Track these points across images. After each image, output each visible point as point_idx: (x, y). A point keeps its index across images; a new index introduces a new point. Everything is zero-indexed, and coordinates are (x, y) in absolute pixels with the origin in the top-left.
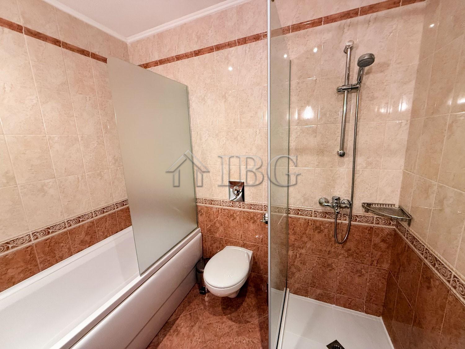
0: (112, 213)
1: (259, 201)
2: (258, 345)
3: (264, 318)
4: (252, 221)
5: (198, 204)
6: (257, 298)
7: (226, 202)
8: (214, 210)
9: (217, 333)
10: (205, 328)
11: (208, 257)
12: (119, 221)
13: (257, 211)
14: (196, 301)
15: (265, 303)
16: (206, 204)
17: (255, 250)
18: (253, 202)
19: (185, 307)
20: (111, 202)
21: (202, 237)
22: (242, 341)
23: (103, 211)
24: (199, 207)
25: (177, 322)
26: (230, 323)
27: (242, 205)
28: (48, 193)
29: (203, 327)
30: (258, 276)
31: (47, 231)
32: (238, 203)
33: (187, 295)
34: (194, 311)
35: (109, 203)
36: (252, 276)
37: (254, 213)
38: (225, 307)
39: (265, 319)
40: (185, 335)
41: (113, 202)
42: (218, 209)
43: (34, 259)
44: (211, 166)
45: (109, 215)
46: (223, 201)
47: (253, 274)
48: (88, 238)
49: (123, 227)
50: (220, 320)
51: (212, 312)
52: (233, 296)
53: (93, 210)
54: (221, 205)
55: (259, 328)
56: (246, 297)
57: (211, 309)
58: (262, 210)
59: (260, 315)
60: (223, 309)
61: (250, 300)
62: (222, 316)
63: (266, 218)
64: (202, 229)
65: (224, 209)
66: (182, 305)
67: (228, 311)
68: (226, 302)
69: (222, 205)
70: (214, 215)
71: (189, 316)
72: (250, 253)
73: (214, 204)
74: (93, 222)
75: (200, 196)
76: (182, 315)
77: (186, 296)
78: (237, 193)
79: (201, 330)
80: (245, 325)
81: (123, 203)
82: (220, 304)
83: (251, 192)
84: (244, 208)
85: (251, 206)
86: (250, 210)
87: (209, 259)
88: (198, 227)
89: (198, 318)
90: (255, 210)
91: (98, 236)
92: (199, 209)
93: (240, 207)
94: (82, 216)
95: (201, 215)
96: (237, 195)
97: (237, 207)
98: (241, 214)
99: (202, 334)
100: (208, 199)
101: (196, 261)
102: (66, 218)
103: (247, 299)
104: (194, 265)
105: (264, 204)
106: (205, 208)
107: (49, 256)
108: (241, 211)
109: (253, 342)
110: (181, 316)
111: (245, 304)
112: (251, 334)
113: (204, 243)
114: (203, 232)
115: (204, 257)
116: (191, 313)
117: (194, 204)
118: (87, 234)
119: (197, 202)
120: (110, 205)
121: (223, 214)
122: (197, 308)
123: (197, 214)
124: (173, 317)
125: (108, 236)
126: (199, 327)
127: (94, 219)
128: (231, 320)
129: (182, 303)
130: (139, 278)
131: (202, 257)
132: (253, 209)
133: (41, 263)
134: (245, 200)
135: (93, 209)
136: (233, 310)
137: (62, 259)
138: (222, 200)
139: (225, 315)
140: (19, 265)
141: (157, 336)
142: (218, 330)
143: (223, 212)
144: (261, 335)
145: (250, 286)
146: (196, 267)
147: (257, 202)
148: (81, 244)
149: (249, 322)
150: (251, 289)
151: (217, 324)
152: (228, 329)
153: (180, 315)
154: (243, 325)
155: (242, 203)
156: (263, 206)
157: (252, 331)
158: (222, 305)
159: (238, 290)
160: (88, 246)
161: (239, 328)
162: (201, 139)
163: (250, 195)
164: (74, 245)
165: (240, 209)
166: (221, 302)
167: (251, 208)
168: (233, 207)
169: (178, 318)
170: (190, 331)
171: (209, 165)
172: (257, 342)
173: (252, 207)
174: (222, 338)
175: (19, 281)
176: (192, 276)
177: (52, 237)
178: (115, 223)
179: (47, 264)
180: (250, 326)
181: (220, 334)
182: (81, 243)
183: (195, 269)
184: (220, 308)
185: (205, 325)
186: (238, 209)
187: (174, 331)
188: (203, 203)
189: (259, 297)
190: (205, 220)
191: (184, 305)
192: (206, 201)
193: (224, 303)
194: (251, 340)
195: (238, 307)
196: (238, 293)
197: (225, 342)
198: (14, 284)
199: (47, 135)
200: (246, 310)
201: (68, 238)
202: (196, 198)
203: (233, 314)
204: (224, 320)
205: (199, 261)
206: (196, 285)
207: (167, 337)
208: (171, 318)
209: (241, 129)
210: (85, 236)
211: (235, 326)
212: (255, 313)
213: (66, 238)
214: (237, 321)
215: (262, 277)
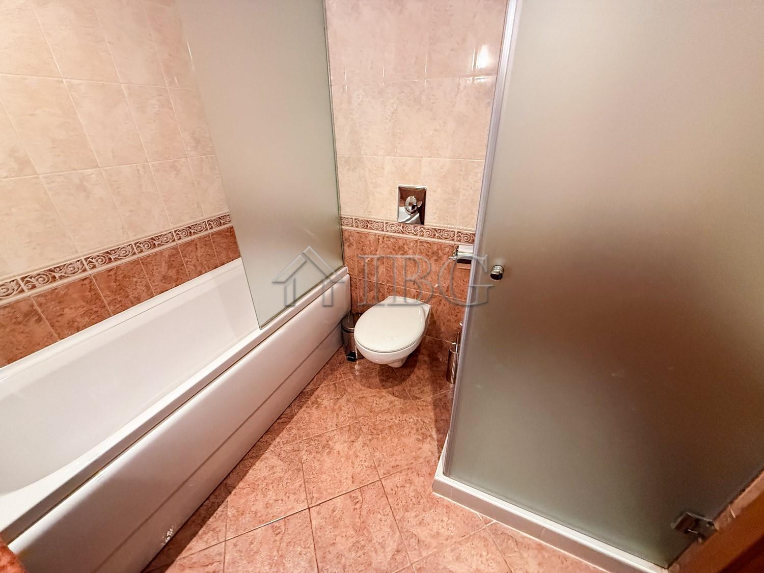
0: (204, 237)
1: (449, 224)
2: (430, 425)
3: (441, 394)
4: (435, 258)
5: (343, 227)
6: (432, 370)
7: (393, 224)
8: (372, 238)
9: (372, 408)
10: (356, 402)
11: (359, 312)
12: (217, 250)
13: (443, 241)
14: (342, 369)
15: (442, 376)
16: (357, 227)
17: (434, 303)
18: (438, 225)
19: (327, 376)
20: (199, 218)
21: (351, 280)
22: (407, 419)
23: (189, 230)
24: (347, 233)
25: (316, 393)
26: (391, 398)
27: (419, 231)
28: (94, 194)
29: (353, 401)
30: (436, 341)
31: (107, 256)
32: (412, 226)
33: (329, 360)
34: (340, 381)
35: (198, 219)
36: (427, 341)
37: (438, 244)
38: (383, 378)
39: (443, 396)
40: (328, 408)
41: (203, 218)
42: (377, 237)
43: (98, 297)
44: (368, 156)
45: (200, 238)
46: (387, 223)
47: (428, 338)
48: (172, 273)
49: (225, 261)
50: (377, 394)
51: (365, 384)
52: (396, 365)
53: (174, 229)
54: (383, 230)
55: (433, 407)
56: (416, 368)
57: (364, 381)
58: (453, 240)
59: (435, 391)
60: (382, 381)
61: (421, 372)
62: (379, 389)
63: (458, 254)
64: (351, 269)
65: (387, 237)
66: (322, 373)
67: (389, 384)
68: (386, 373)
69: (385, 229)
70: (372, 246)
71: (332, 387)
72: (427, 308)
73: (371, 228)
74: (175, 248)
75: (348, 214)
76: (323, 385)
77: (327, 362)
78: (412, 209)
79: (350, 404)
80: (413, 401)
81: (220, 220)
82: (376, 375)
83: (437, 209)
84: (422, 236)
85: (435, 232)
86: (433, 240)
87: (361, 314)
88: (344, 266)
89: (345, 390)
90: (442, 239)
91: (187, 271)
92: (346, 235)
93: (416, 235)
94: (157, 237)
95: (349, 246)
96: (412, 213)
97: (411, 234)
98: (416, 246)
99: (352, 408)
100: (360, 219)
101: (341, 316)
102: (132, 238)
103: (416, 370)
104: (339, 322)
105: (458, 229)
106: (356, 235)
107: (118, 294)
108: (417, 241)
109: (424, 422)
110: (321, 386)
111: (413, 377)
112: (421, 413)
113: (354, 290)
114: (351, 273)
115: (353, 311)
116: (335, 383)
117: (338, 227)
118: (170, 266)
119: (342, 224)
120: (199, 223)
121: (386, 244)
122: (345, 378)
123: (342, 244)
124: (310, 387)
125: (204, 272)
126: (348, 400)
127: (177, 244)
128: (394, 394)
129: (323, 371)
130: (259, 332)
131: (351, 311)
132: (439, 238)
133: (109, 304)
134: (425, 221)
135: (172, 227)
136: (397, 382)
137: (138, 300)
138: (385, 222)
139: (384, 389)
140: (78, 305)
141: (289, 406)
142: (374, 405)
143: (386, 242)
144: (435, 414)
145: (422, 354)
146: (342, 325)
147: (446, 226)
148: (163, 281)
149: (419, 398)
150: (424, 357)
151: (372, 398)
152: (388, 405)
153: (319, 385)
154: (409, 401)
155: (419, 227)
156: (456, 233)
157: (423, 409)
158: (379, 376)
159: (404, 358)
160: (174, 284)
161: (404, 404)
162: (350, 103)
163: (435, 213)
164: (154, 281)
165: (416, 237)
166: (379, 372)
167: (435, 235)
168: (403, 233)
169: (318, 388)
170: (335, 404)
171: (365, 156)
172: (429, 422)
173: (437, 235)
174: (380, 415)
175: (85, 327)
176: (335, 337)
177: (118, 267)
178: (210, 251)
179: (118, 306)
180: (420, 403)
181: (377, 410)
182: (164, 279)
183: (340, 328)
184: (378, 379)
185: (355, 398)
186: (412, 237)
187: (313, 403)
188: (352, 226)
189: (435, 369)
190: (356, 254)
191: (324, 373)
192: (358, 222)
193: (383, 373)
194: (421, 420)
195: (404, 380)
196: (404, 361)
197: (384, 419)
198: (78, 330)
199: (64, 80)
200: (414, 384)
201: (142, 270)
202: (341, 217)
203: (396, 388)
204: (383, 394)
205: (345, 317)
206: (342, 348)
207: (303, 409)
208: (307, 388)
209: (428, 79)
210: (168, 270)
211: (398, 402)
212: (428, 388)
213: (139, 269)
214: (403, 396)
215: (442, 343)
